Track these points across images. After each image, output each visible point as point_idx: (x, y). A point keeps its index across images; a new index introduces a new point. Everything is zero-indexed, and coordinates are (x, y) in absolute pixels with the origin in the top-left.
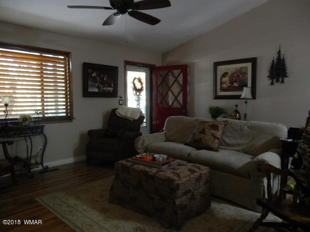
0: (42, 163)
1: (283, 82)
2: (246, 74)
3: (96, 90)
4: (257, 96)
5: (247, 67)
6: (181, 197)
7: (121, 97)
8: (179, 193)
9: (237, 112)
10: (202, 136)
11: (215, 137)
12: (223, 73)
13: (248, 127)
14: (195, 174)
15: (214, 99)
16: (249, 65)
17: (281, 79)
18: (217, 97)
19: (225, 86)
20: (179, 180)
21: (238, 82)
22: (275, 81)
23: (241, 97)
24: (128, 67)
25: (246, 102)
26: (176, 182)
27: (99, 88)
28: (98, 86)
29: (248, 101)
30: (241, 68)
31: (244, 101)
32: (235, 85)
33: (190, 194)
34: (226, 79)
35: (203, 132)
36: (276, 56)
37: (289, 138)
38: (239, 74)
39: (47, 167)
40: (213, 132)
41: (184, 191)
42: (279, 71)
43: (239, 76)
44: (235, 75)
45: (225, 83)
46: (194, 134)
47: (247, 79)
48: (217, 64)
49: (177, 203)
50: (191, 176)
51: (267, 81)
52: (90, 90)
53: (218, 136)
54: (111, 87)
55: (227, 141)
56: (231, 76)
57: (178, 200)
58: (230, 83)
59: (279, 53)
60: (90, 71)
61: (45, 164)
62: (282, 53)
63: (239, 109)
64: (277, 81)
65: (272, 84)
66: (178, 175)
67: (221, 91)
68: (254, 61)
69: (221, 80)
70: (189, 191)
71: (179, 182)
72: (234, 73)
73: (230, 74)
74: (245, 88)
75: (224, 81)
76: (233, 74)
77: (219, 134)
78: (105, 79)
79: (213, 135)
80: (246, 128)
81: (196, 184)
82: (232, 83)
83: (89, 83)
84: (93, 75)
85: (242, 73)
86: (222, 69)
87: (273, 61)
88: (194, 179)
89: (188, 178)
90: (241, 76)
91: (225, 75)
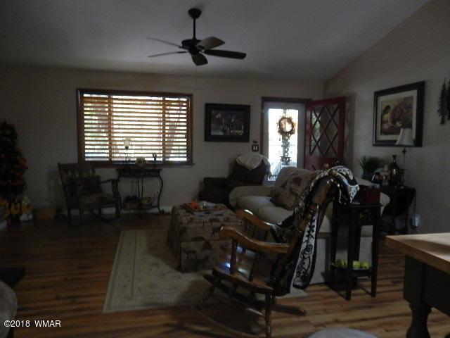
0: (158, 206)
2: (410, 107)
3: (221, 133)
4: (424, 142)
5: (412, 98)
6: (189, 241)
7: (255, 142)
8: (186, 237)
9: (394, 165)
10: (282, 190)
11: (293, 193)
12: (384, 107)
15: (374, 145)
16: (413, 94)
18: (378, 143)
19: (386, 126)
20: (188, 224)
21: (401, 121)
22: (446, 117)
23: (397, 143)
24: (267, 104)
25: (404, 152)
27: (224, 130)
28: (223, 128)
30: (406, 99)
31: (402, 149)
32: (398, 124)
33: (203, 242)
34: (387, 116)
35: (284, 186)
38: (403, 108)
39: (163, 210)
40: (293, 186)
41: (194, 237)
43: (403, 111)
44: (398, 110)
45: (387, 122)
47: (412, 115)
48: (378, 94)
51: (436, 119)
52: (213, 133)
54: (241, 129)
56: (393, 111)
57: (185, 243)
60: (213, 112)
61: (161, 208)
64: (449, 117)
65: (443, 122)
68: (420, 87)
69: (382, 117)
70: (201, 239)
71: (188, 226)
72: (397, 106)
73: (392, 108)
74: (402, 130)
75: (386, 119)
76: (396, 108)
78: (233, 120)
79: (291, 190)
82: (394, 121)
83: (212, 125)
84: (217, 117)
85: (407, 106)
86: (384, 99)
87: (444, 86)
90: (405, 111)
91: (387, 109)
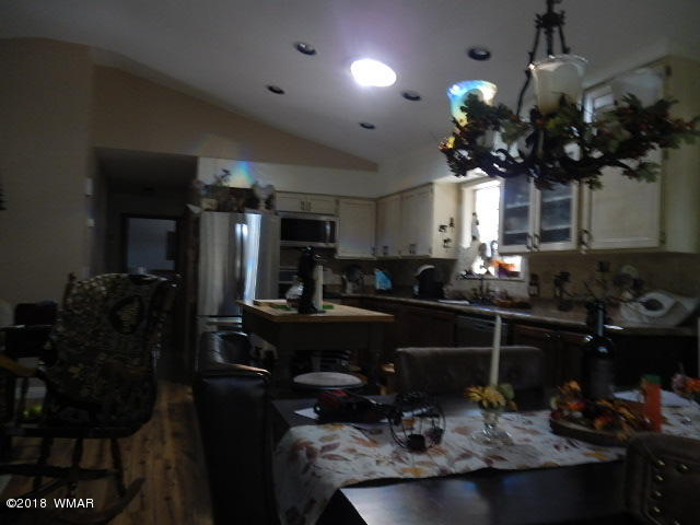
37: (17, 323)
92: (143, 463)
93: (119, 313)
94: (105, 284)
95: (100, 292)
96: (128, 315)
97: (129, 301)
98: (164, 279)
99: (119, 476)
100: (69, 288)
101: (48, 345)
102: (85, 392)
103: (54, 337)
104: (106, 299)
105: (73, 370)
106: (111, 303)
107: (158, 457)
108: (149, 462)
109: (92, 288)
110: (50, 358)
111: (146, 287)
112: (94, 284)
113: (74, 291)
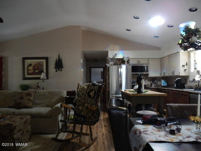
1: (61, 70)
2: (42, 65)
4: (49, 78)
5: (43, 62)
6: (17, 133)
8: (16, 131)
9: (38, 87)
10: (21, 100)
11: (30, 100)
12: (29, 64)
13: (48, 93)
14: (24, 120)
15: (23, 80)
16: (44, 61)
17: (60, 69)
18: (25, 79)
19: (30, 72)
20: (16, 123)
21: (38, 70)
22: (58, 70)
23: (41, 78)
25: (43, 81)
26: (14, 125)
29: (44, 80)
30: (40, 62)
31: (43, 80)
32: (37, 71)
33: (22, 131)
34: (31, 68)
35: (22, 98)
36: (58, 58)
37: (67, 96)
38: (38, 65)
40: (28, 97)
41: (18, 130)
42: (59, 65)
43: (39, 66)
44: (36, 66)
45: (30, 70)
46: (16, 100)
47: (43, 68)
48: (24, 59)
49: (14, 137)
50: (22, 121)
51: (54, 70)
53: (31, 99)
55: (36, 102)
57: (16, 135)
58: (33, 70)
59: (59, 56)
62: (60, 56)
63: (39, 85)
64: (59, 70)
65: (56, 71)
66: (14, 121)
67: (27, 75)
68: (47, 59)
69: (28, 68)
70: (21, 129)
71: (16, 125)
72: (36, 64)
73: (33, 65)
74: (42, 73)
75: (30, 69)
77: (32, 98)
79: (28, 99)
80: (46, 93)
81: (24, 125)
82: (34, 70)
85: (41, 65)
86: (28, 62)
87: (56, 60)
88: (23, 123)
89: (20, 122)
90: (40, 66)
91: (30, 65)
92: (97, 133)
93: (90, 93)
94: (86, 86)
95: (85, 88)
96: (92, 94)
97: (92, 90)
98: (100, 84)
99: (91, 136)
100: (78, 87)
101: (74, 101)
102: (83, 113)
103: (75, 99)
104: (87, 90)
105: (80, 108)
106: (88, 91)
107: (101, 132)
108: (99, 133)
109: (83, 87)
110: (75, 104)
111: (96, 87)
112: (84, 86)
113: (79, 88)
